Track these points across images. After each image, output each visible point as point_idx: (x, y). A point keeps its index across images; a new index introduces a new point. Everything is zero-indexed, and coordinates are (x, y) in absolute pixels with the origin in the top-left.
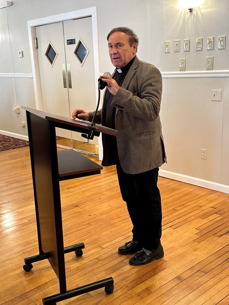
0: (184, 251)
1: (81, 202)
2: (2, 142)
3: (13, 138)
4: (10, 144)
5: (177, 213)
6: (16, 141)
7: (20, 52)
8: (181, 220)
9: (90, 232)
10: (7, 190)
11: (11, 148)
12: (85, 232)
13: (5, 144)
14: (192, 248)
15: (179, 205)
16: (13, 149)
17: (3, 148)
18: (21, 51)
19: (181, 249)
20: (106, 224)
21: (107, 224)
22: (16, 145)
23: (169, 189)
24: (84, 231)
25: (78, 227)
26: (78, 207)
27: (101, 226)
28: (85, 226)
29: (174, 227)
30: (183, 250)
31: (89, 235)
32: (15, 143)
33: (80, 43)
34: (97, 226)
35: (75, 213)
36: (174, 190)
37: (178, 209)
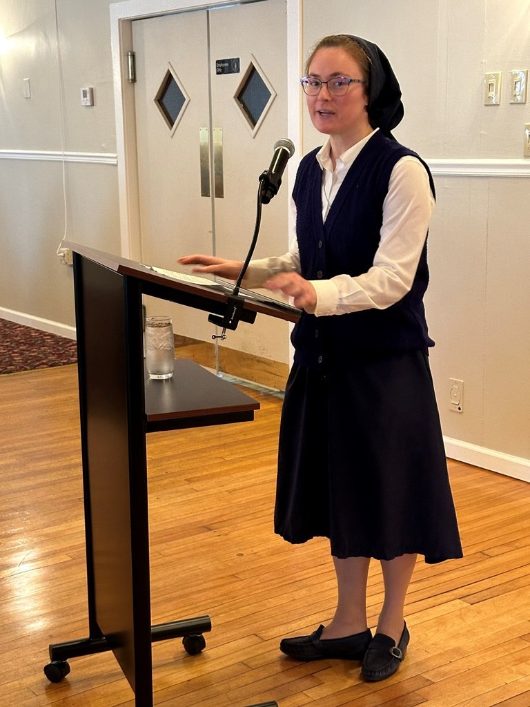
0: (488, 660)
1: (221, 519)
2: (21, 348)
3: (52, 336)
4: (41, 353)
5: (489, 563)
6: (61, 346)
7: (85, 93)
8: (497, 581)
9: (234, 595)
10: (23, 477)
11: (43, 364)
12: (222, 596)
13: (28, 351)
14: (514, 655)
15: (499, 543)
16: (51, 366)
17: (22, 363)
18: (87, 89)
19: (482, 655)
20: (281, 580)
21: (285, 578)
22: (60, 356)
23: (479, 499)
24: (219, 593)
25: (202, 581)
26: (211, 530)
27: (266, 584)
28: (222, 580)
29: (472, 599)
30: (485, 659)
31: (231, 605)
32: (58, 350)
33: (252, 71)
34: (257, 582)
35: (201, 547)
36: (492, 500)
37: (495, 553)
